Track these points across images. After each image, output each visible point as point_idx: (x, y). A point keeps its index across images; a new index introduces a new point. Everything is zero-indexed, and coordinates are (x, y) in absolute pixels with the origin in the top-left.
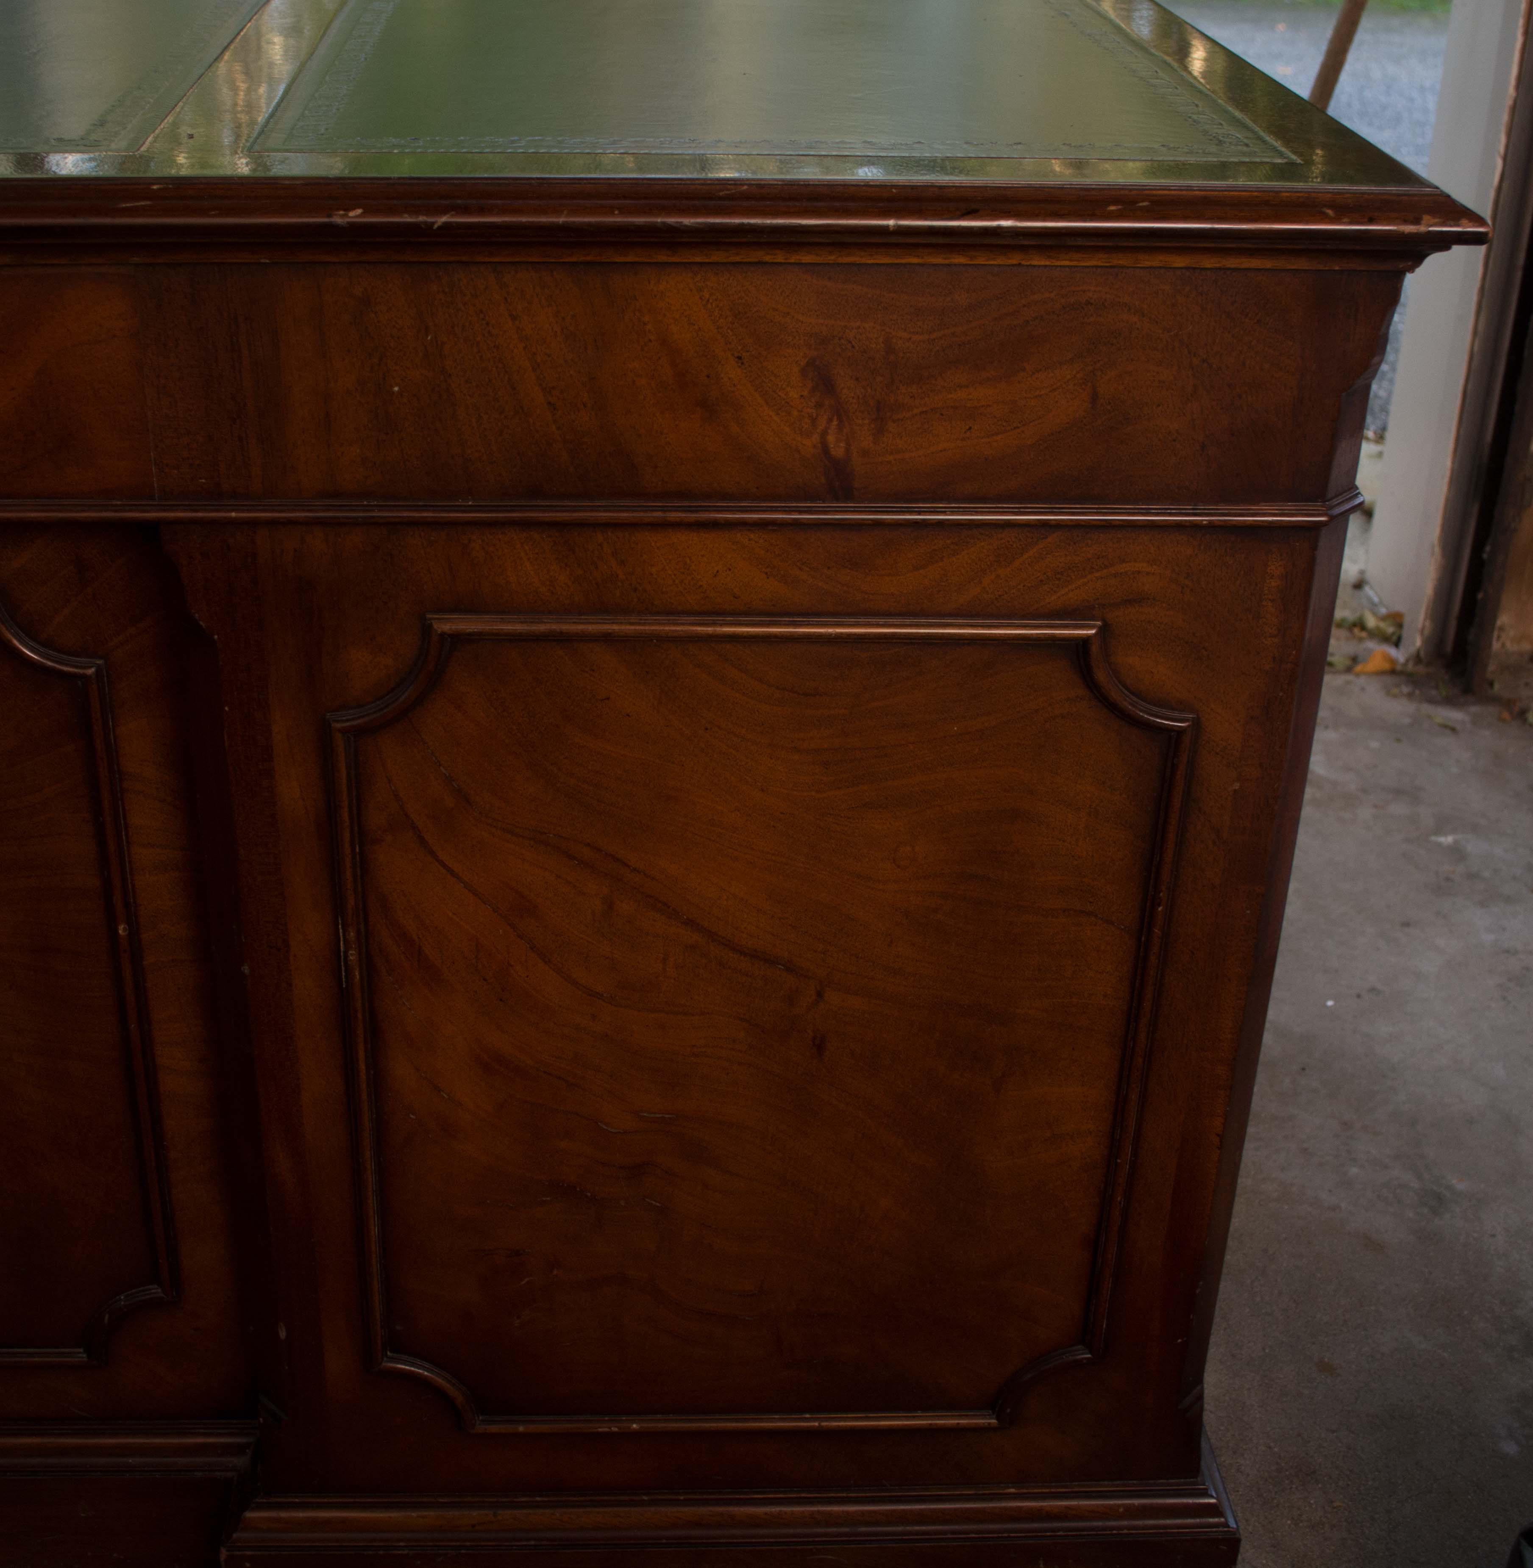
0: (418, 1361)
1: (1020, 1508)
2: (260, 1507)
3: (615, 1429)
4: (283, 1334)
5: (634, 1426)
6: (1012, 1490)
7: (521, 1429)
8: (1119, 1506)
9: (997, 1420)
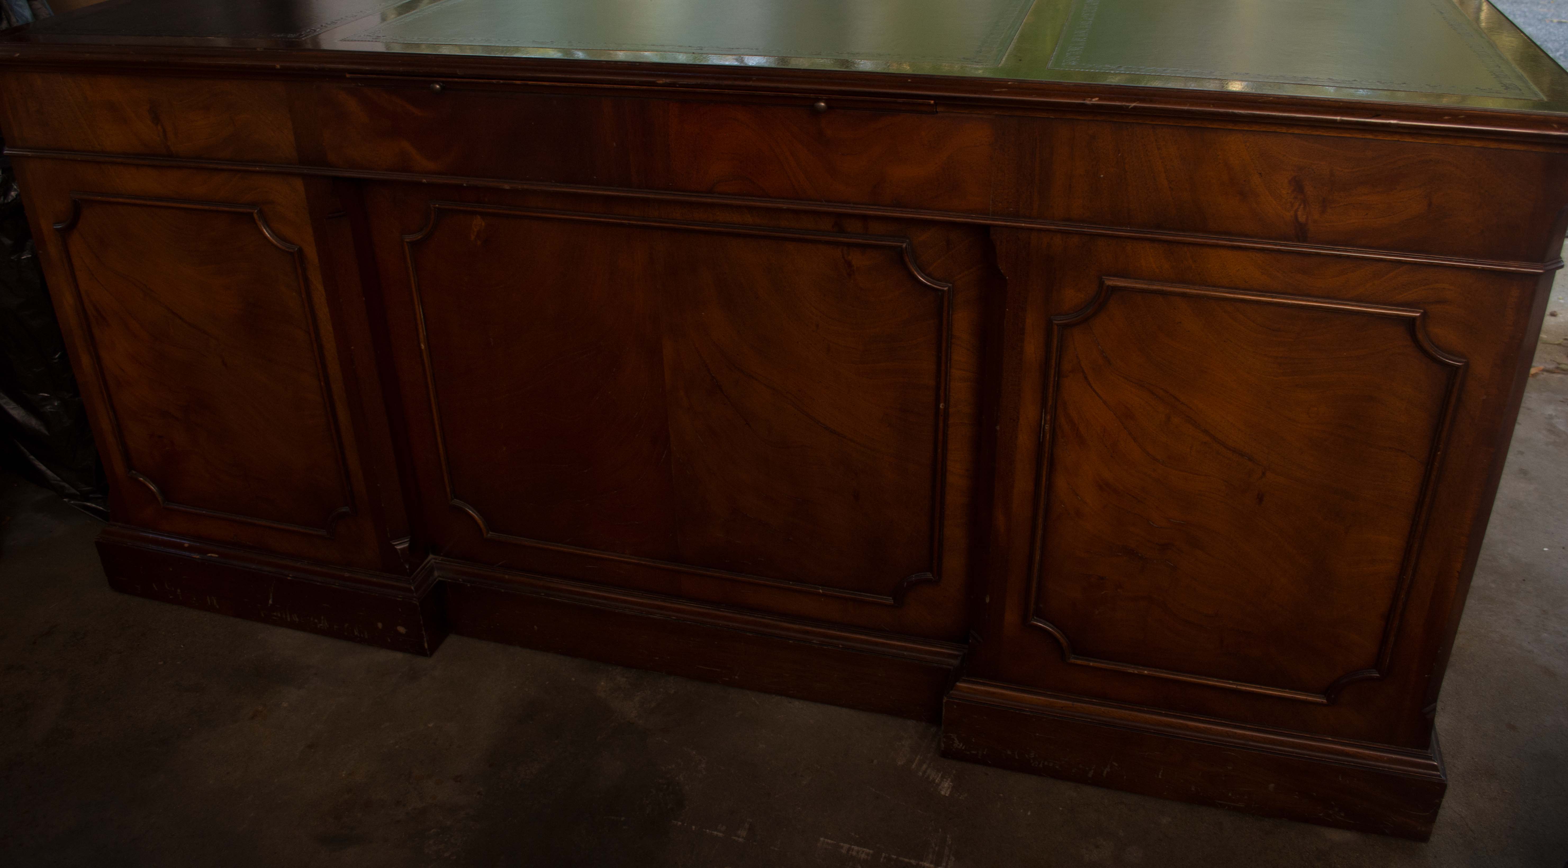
0: (1048, 623)
1: (1333, 748)
2: (964, 681)
3: (1136, 672)
4: (988, 600)
5: (1146, 672)
6: (1330, 739)
7: (1091, 664)
8: (1385, 756)
9: (1327, 700)
